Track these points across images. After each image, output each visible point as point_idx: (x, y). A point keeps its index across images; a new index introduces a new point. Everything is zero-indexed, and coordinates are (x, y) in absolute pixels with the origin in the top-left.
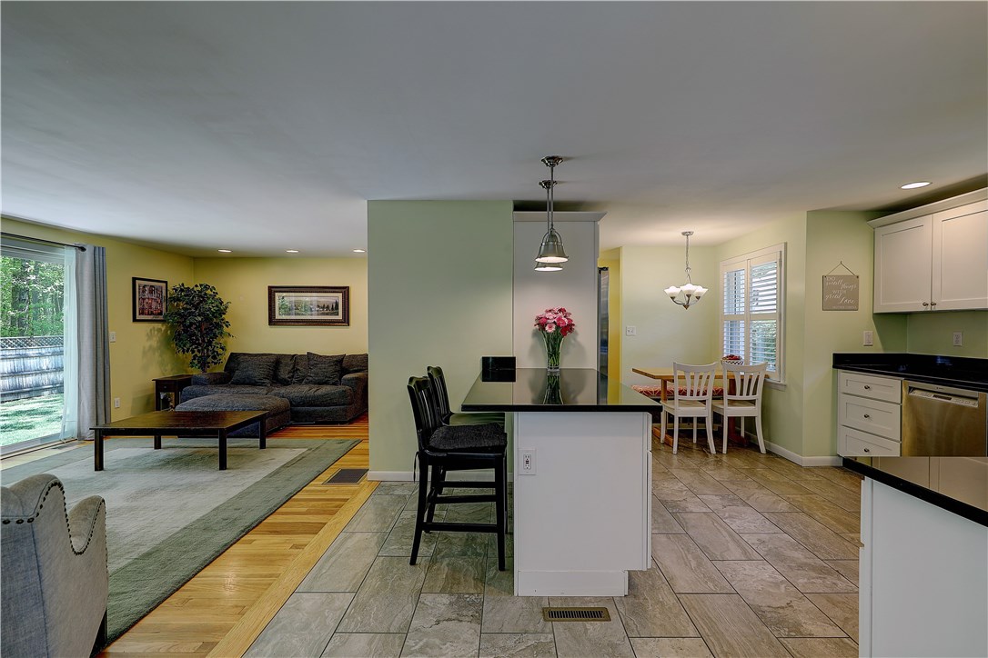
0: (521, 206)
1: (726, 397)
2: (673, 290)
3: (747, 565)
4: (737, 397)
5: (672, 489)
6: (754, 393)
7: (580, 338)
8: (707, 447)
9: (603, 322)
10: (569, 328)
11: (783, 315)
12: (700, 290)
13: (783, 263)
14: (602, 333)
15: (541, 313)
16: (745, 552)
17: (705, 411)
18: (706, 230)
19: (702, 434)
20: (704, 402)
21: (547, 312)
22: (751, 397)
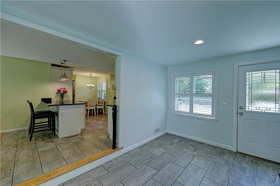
0: (52, 65)
1: (98, 105)
2: (88, 85)
3: (99, 126)
4: (100, 105)
5: (88, 121)
6: (103, 104)
7: (68, 94)
8: (94, 114)
9: (74, 91)
10: (66, 92)
11: (107, 91)
12: (93, 85)
13: (107, 82)
14: (73, 94)
15: (59, 88)
16: (99, 125)
17: (94, 108)
18: (94, 75)
19: (94, 113)
20: (94, 106)
21: (61, 88)
22: (102, 105)
